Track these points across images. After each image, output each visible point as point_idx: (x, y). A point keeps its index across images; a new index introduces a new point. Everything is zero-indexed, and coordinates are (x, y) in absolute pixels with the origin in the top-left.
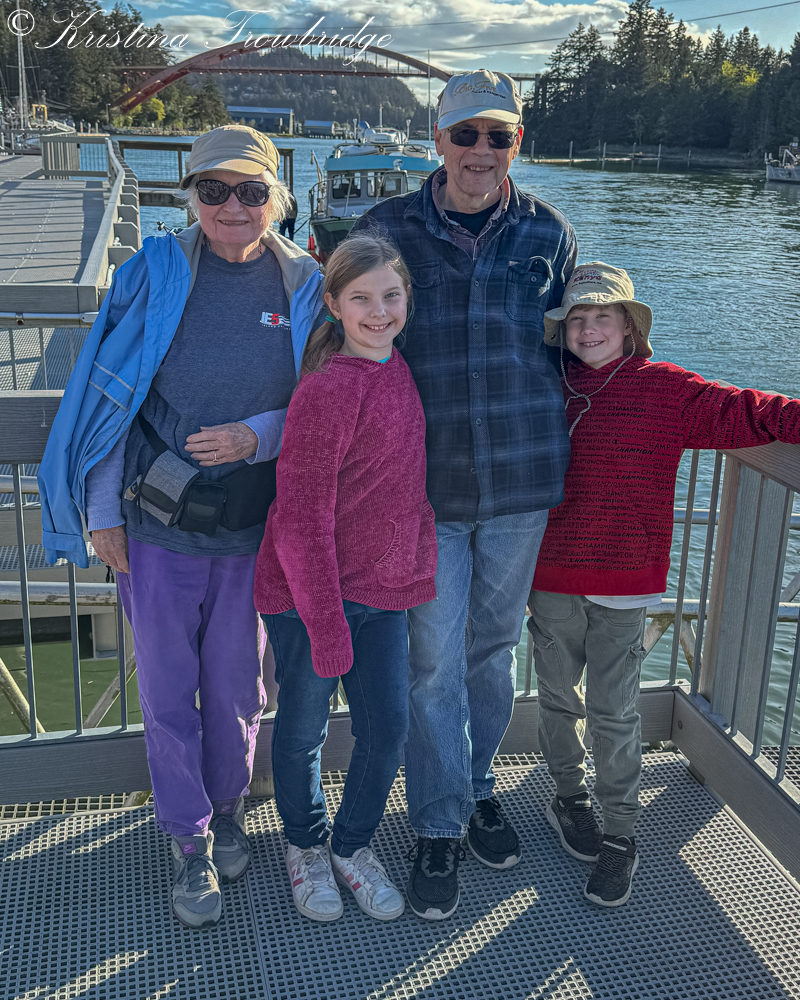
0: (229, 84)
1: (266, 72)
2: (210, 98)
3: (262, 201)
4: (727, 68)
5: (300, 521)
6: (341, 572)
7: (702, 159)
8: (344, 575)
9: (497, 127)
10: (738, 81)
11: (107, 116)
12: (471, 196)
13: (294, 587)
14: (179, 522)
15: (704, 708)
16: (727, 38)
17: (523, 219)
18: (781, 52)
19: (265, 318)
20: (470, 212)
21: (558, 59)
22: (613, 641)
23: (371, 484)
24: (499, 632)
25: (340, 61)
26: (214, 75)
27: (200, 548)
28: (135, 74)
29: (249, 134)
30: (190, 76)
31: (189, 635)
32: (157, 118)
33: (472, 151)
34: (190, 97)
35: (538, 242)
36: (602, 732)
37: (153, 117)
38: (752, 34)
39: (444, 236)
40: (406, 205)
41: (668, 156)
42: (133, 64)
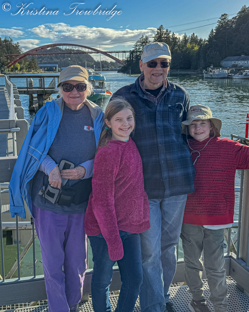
0: (38, 58)
1: (50, 54)
2: (33, 62)
3: (84, 89)
4: (188, 45)
5: (102, 201)
6: (117, 220)
7: (183, 73)
8: (118, 220)
9: (164, 61)
10: (192, 49)
11: (3, 69)
12: (154, 84)
13: (101, 226)
14: (58, 202)
15: (243, 264)
16: (188, 36)
17: (172, 90)
18: (205, 40)
19: (86, 128)
20: (153, 89)
21: (137, 46)
22: (215, 242)
23: (126, 186)
24: (171, 239)
25: (71, 50)
26: (34, 56)
27: (65, 211)
28: (11, 57)
29: (79, 68)
30: (27, 57)
31: (61, 244)
32: (18, 69)
33: (155, 69)
34: (27, 63)
35: (178, 98)
36: (212, 277)
37: (17, 69)
38: (195, 35)
39: (145, 97)
40: (131, 88)
41: (172, 72)
42: (11, 54)
